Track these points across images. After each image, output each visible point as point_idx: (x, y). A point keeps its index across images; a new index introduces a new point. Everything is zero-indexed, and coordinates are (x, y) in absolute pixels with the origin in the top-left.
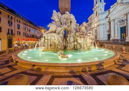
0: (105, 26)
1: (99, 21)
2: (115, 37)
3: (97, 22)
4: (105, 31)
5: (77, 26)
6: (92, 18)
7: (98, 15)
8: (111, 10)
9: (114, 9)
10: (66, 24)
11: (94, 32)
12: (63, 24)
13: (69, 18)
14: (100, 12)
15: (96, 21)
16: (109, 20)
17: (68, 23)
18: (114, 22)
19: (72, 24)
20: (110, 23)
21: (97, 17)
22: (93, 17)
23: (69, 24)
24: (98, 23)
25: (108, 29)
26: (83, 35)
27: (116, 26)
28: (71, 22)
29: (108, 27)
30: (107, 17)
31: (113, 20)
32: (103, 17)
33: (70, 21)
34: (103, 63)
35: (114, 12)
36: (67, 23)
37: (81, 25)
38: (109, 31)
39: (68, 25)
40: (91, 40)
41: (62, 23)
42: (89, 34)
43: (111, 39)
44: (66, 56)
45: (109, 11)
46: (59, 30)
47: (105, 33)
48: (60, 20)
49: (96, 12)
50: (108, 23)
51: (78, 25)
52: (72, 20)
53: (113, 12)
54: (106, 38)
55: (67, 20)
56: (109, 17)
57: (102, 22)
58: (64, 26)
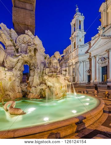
0: (85, 63)
1: (78, 56)
2: (96, 80)
3: (75, 58)
4: (85, 71)
5: (45, 58)
6: (69, 51)
7: (76, 48)
8: (92, 42)
9: (95, 42)
10: (26, 52)
11: (72, 71)
12: (21, 52)
13: (32, 42)
14: (80, 44)
15: (74, 56)
16: (90, 56)
17: (30, 51)
18: (95, 59)
19: (37, 54)
20: (90, 59)
21: (76, 50)
22: (70, 49)
23: (33, 53)
24: (77, 60)
25: (88, 69)
26: (55, 73)
27: (97, 64)
28: (35, 50)
29: (88, 66)
30: (87, 52)
31: (94, 56)
32: (83, 51)
33: (33, 48)
34: (85, 118)
35: (96, 46)
36: (28, 51)
37: (52, 56)
38: (90, 71)
39: (30, 54)
40: (68, 82)
41: (19, 50)
42: (64, 73)
43: (92, 81)
44: (21, 111)
45: (90, 44)
46: (14, 62)
47: (85, 73)
48: (15, 45)
49: (74, 42)
50: (88, 60)
51: (48, 56)
52: (37, 47)
53: (94, 46)
54: (86, 81)
55: (28, 45)
56: (89, 51)
57: (81, 58)
58: (23, 55)
